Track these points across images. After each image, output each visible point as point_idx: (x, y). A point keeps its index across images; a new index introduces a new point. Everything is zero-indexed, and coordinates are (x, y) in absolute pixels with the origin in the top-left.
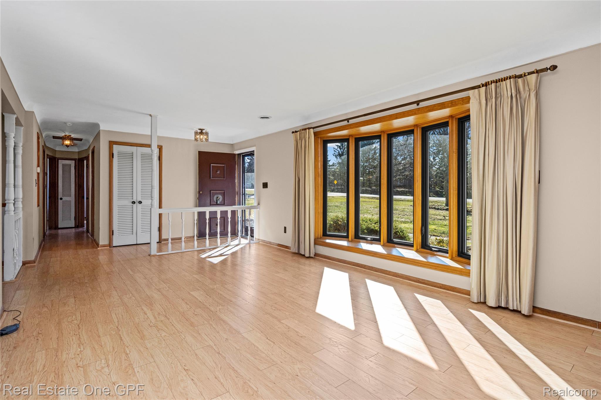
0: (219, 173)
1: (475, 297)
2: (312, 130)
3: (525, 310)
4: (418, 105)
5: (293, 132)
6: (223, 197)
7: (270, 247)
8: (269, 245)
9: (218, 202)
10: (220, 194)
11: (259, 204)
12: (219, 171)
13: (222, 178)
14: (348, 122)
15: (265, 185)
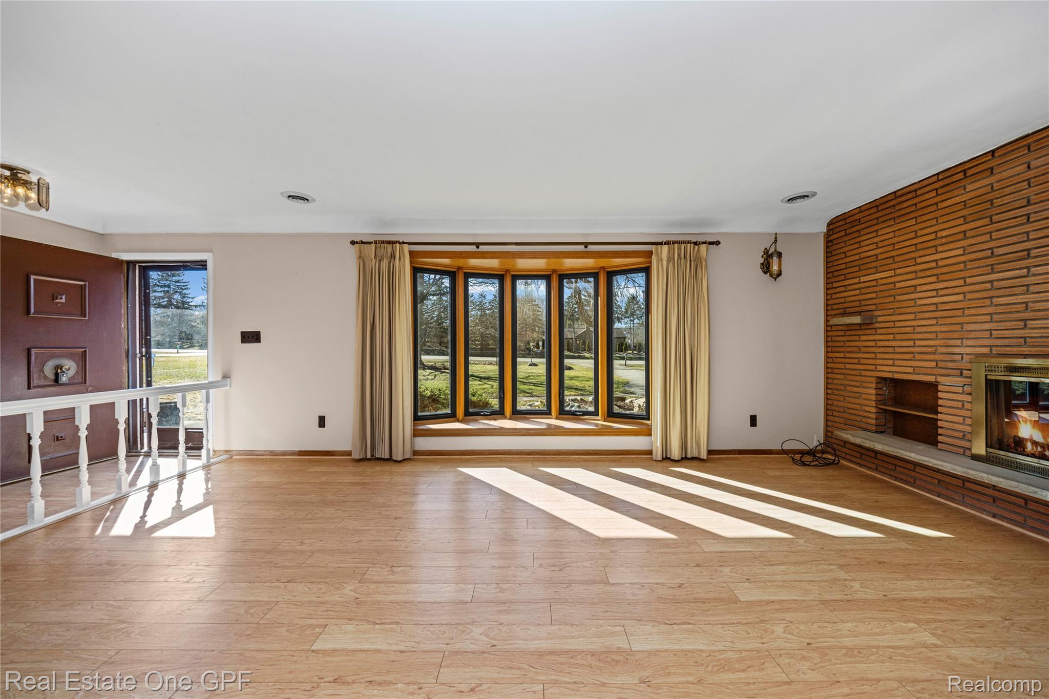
0: (63, 300)
1: (658, 454)
2: (406, 248)
3: (704, 455)
4: (586, 247)
5: (353, 243)
6: (78, 365)
7: (275, 461)
8: (266, 459)
9: (64, 379)
10: (71, 356)
11: (226, 376)
12: (64, 296)
13: (76, 315)
14: (478, 247)
15: (252, 337)
